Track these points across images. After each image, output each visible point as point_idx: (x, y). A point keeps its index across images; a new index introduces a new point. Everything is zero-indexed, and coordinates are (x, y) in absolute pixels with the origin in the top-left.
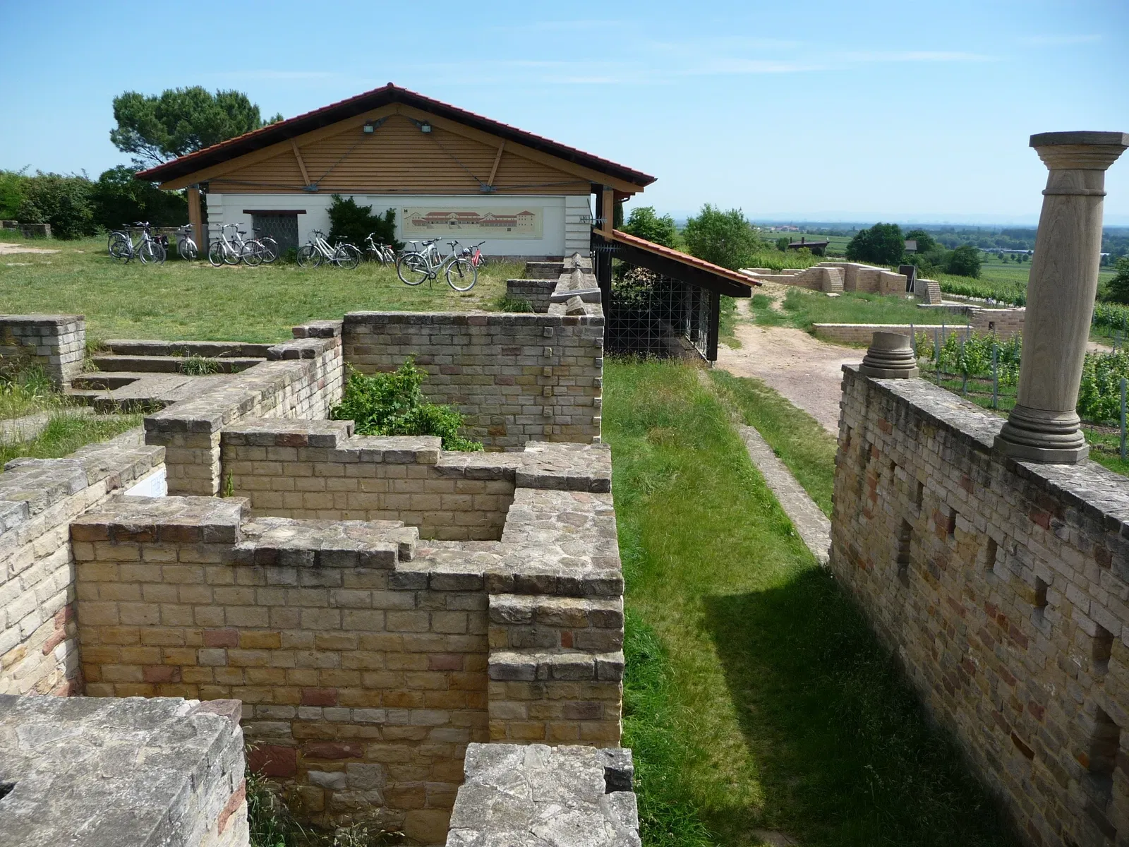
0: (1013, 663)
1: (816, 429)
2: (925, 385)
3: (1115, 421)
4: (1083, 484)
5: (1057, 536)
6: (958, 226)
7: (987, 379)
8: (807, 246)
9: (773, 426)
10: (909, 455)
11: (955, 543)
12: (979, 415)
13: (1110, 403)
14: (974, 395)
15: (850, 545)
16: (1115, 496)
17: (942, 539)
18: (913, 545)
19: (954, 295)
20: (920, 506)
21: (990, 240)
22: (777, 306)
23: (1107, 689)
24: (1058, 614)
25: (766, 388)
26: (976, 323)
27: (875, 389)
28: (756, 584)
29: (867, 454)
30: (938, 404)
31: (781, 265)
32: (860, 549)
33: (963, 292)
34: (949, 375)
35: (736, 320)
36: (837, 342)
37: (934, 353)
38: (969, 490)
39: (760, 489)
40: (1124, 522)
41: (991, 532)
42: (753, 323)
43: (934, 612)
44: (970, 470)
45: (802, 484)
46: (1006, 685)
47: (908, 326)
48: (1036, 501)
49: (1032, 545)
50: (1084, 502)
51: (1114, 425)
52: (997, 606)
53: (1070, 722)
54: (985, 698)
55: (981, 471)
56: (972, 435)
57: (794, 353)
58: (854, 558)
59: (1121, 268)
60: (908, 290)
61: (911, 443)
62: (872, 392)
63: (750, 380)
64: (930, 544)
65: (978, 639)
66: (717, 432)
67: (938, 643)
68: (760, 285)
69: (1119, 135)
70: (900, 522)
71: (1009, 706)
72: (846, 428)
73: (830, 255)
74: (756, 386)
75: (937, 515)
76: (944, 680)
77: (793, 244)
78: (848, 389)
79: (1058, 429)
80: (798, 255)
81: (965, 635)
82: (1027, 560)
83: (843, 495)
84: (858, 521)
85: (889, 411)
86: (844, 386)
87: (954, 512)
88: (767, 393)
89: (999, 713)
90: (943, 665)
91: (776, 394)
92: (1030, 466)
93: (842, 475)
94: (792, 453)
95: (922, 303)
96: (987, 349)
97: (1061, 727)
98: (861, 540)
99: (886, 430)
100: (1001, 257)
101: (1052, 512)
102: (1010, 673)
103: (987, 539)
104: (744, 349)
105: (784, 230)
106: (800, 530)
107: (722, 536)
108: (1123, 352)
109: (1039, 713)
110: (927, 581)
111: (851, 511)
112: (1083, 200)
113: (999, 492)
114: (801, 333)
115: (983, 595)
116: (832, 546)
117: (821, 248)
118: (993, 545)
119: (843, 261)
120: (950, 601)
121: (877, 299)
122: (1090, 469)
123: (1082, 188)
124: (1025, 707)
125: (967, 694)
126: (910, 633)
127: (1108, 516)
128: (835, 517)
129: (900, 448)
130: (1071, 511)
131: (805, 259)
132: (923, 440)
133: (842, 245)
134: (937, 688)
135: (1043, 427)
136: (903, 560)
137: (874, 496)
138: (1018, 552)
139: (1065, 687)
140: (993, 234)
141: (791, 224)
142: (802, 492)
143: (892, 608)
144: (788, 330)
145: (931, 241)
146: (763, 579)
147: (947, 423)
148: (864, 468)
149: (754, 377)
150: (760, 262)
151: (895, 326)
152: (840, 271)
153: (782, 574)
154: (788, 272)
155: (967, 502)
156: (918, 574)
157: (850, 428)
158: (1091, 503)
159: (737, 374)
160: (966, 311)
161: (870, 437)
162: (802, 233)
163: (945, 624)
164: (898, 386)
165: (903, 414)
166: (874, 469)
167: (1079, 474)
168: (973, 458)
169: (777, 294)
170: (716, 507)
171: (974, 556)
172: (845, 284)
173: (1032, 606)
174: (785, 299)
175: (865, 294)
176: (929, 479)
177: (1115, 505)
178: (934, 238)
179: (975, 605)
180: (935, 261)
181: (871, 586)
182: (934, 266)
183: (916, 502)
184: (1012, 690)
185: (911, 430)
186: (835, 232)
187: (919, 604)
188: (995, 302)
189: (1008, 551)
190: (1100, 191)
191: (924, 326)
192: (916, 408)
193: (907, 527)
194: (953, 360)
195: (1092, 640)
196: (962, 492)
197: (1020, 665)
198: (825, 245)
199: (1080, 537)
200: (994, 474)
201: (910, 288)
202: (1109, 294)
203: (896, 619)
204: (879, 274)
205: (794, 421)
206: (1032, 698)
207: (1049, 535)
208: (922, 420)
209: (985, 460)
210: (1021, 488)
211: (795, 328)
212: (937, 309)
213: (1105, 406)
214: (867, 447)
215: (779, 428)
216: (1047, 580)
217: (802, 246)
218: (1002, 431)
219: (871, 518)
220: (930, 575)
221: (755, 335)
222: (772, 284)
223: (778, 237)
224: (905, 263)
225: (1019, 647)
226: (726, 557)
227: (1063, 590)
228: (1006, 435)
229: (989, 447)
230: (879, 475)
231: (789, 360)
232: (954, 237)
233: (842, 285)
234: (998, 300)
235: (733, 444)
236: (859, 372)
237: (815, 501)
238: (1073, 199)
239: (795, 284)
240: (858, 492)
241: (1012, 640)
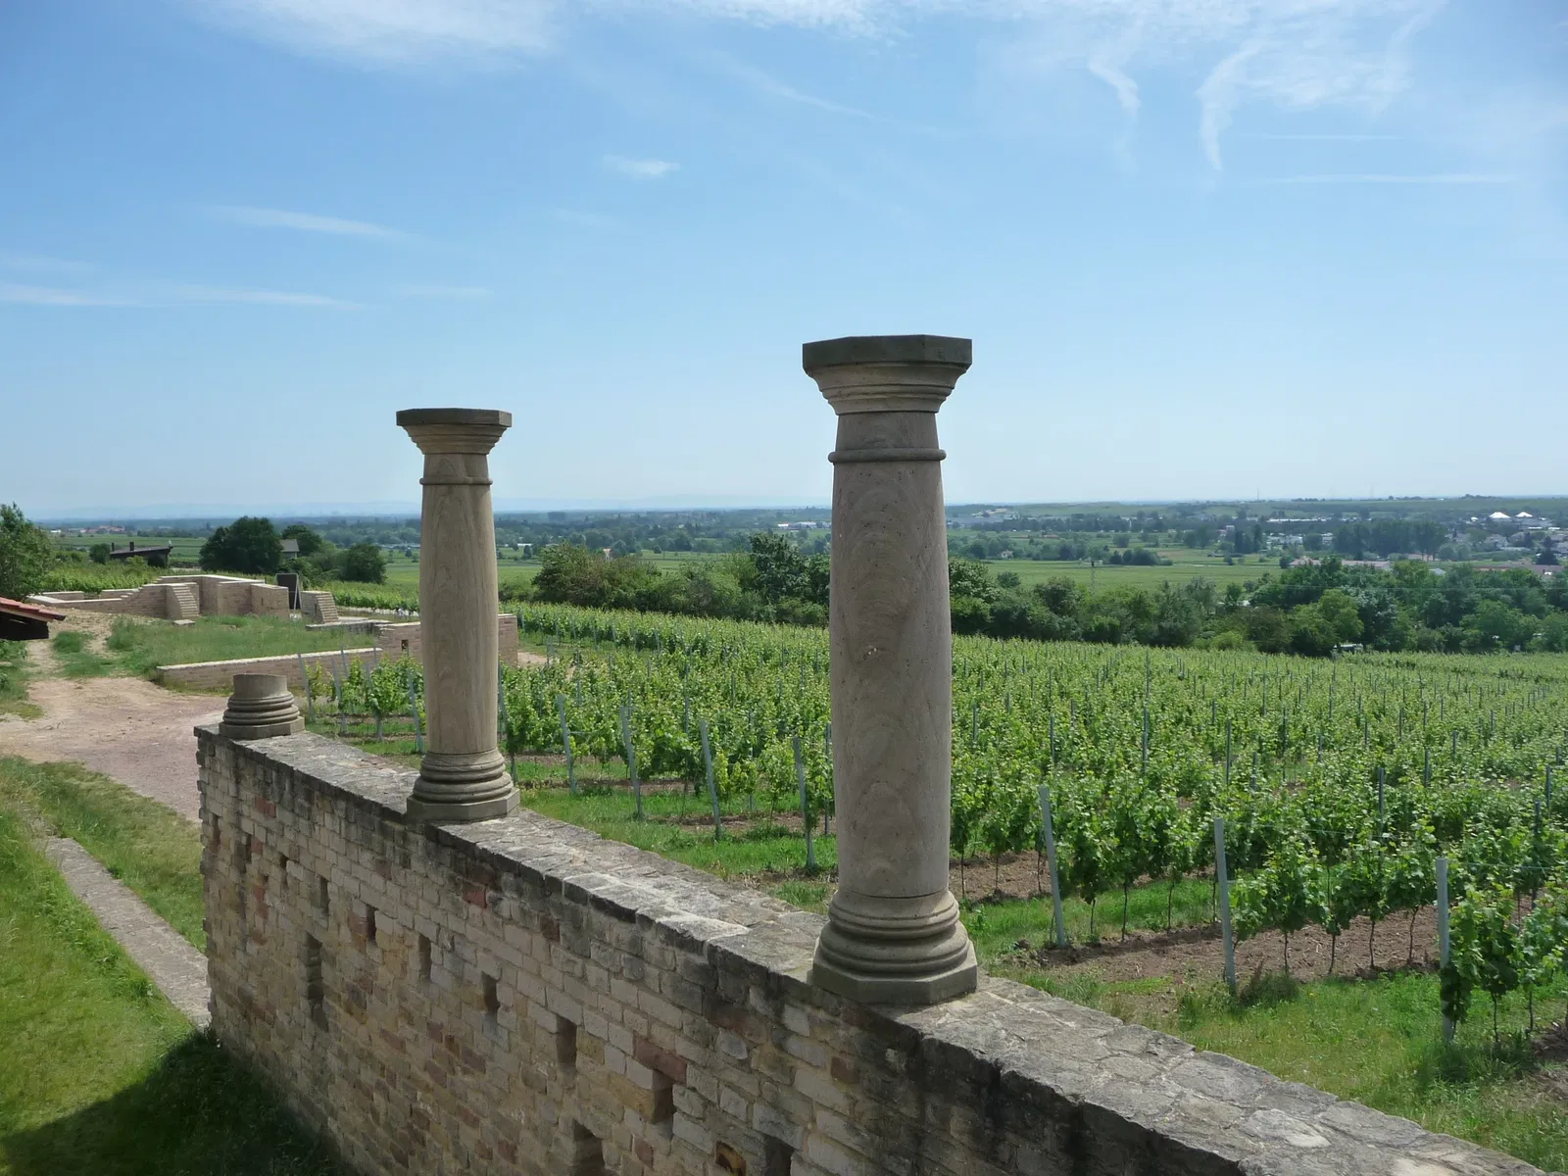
0: (472, 1097)
1: (175, 823)
2: (314, 741)
3: (560, 747)
4: (517, 840)
5: (496, 913)
6: (352, 518)
7: (408, 715)
8: (140, 553)
9: (104, 831)
10: (302, 842)
11: (378, 952)
12: (387, 771)
13: (551, 726)
14: (393, 739)
15: (239, 989)
16: (553, 849)
17: (362, 951)
18: (326, 969)
19: (354, 609)
20: (326, 910)
21: (393, 534)
22: (97, 647)
23: (580, 1096)
24: (512, 1014)
25: (89, 773)
26: (384, 644)
27: (245, 756)
28: (96, 1089)
29: (244, 853)
30: (332, 765)
31: (100, 583)
32: (254, 992)
33: (365, 603)
34: (359, 716)
35: (29, 674)
36: (196, 690)
37: (334, 689)
38: (387, 877)
39: (89, 934)
40: (565, 879)
41: (421, 928)
42: (59, 675)
43: (366, 1057)
44: (383, 847)
45: (159, 912)
46: (469, 1130)
47: (295, 656)
48: (467, 874)
49: (472, 933)
50: (520, 864)
51: (560, 753)
52: (442, 1025)
53: (548, 1153)
54: (447, 1156)
55: (396, 848)
56: (379, 801)
57: (130, 714)
58: (247, 1008)
59: (545, 561)
60: (291, 607)
61: (303, 823)
62: (241, 762)
63: (61, 766)
64: (347, 962)
65: (426, 1077)
66: (8, 856)
67: (378, 1098)
68: (61, 618)
69: (495, 413)
70: (304, 939)
71: (477, 1157)
72: (211, 819)
73: (176, 564)
74: (71, 773)
75: (351, 918)
76: (392, 1149)
77: (115, 552)
78: (207, 762)
79: (480, 775)
80: (127, 568)
81: (409, 1078)
82: (468, 954)
83: (219, 917)
84: (245, 950)
85: (268, 784)
86: (200, 759)
87: (371, 910)
88: (91, 780)
89: (466, 1171)
90: (388, 1127)
91: (106, 779)
92: (453, 830)
93: (214, 887)
94: (139, 868)
95: (313, 622)
96: (402, 676)
97: (538, 1162)
98: (253, 979)
99: (267, 811)
100: (408, 554)
101: (486, 885)
102: (471, 1111)
103: (417, 937)
104: (48, 717)
105: (101, 532)
106: (161, 985)
107: (30, 1026)
108: (558, 661)
109: (511, 1153)
110: (351, 1014)
111: (235, 939)
112: (466, 491)
113: (422, 871)
114: (141, 682)
115: (424, 1015)
116: (213, 997)
117: (162, 557)
118: (425, 944)
119: (198, 573)
120: (384, 1034)
121: (250, 623)
122: (523, 819)
123: (462, 475)
124: (495, 1151)
125: (423, 1159)
126: (340, 1096)
127: (546, 876)
128: (211, 950)
129: (289, 835)
130: (507, 878)
131: (139, 574)
132: (318, 818)
133: (193, 549)
134: (387, 1165)
135: (463, 776)
136: (316, 994)
137: (263, 911)
138: (456, 946)
139: (534, 1109)
140: (395, 526)
141: (111, 523)
142: (162, 924)
143: (310, 1066)
144: (119, 681)
145: (317, 539)
146: (106, 1079)
147: (346, 790)
148: (243, 871)
149: (68, 759)
150: (64, 581)
151: (279, 658)
152: (192, 587)
153: (139, 1063)
154: (112, 593)
155: (385, 893)
156: (337, 1007)
157: (216, 818)
158: (527, 863)
159: (37, 759)
160: (371, 629)
161: (247, 826)
162: (130, 535)
163: (383, 1069)
164: (276, 748)
165: (287, 786)
166: (259, 872)
167: (511, 829)
168: (384, 831)
169: (97, 630)
170: (15, 981)
171: (404, 965)
172: (202, 606)
173: (483, 1013)
174: (109, 634)
175: (232, 618)
176: (334, 870)
177: (554, 860)
178: (322, 534)
179: (416, 1032)
180: (325, 566)
181: (276, 1043)
182: (326, 570)
183: (322, 907)
184: (476, 1134)
185: (301, 807)
186: (181, 531)
187: (346, 1050)
188: (407, 613)
189: (444, 947)
190: (483, 479)
191: (317, 654)
192: (304, 774)
193: (314, 945)
194: (361, 695)
195: (555, 1037)
196: (377, 881)
197: (481, 1097)
198: (166, 552)
199: (522, 909)
200: (412, 848)
201: (294, 603)
202: (536, 593)
203: (317, 1081)
204: (250, 589)
205: (138, 817)
206: (502, 1137)
207: (487, 914)
208: (313, 791)
209: (400, 832)
210: (447, 860)
211: (129, 675)
212: (333, 629)
213: (546, 731)
214: (244, 841)
215: (115, 832)
216: (495, 975)
217: (132, 555)
218: (415, 789)
219: (262, 942)
220: (354, 1006)
221: (65, 694)
222: (87, 614)
223: (94, 542)
224: (286, 570)
225: (477, 1073)
226: (40, 1059)
227: (513, 983)
228: (421, 794)
229: (403, 813)
230: (266, 878)
231: (124, 725)
232: (348, 533)
233: (197, 608)
234: (412, 610)
235: (37, 872)
236: (219, 735)
237: (183, 934)
238: (455, 489)
239: (124, 611)
240: (241, 908)
241: (467, 1066)
